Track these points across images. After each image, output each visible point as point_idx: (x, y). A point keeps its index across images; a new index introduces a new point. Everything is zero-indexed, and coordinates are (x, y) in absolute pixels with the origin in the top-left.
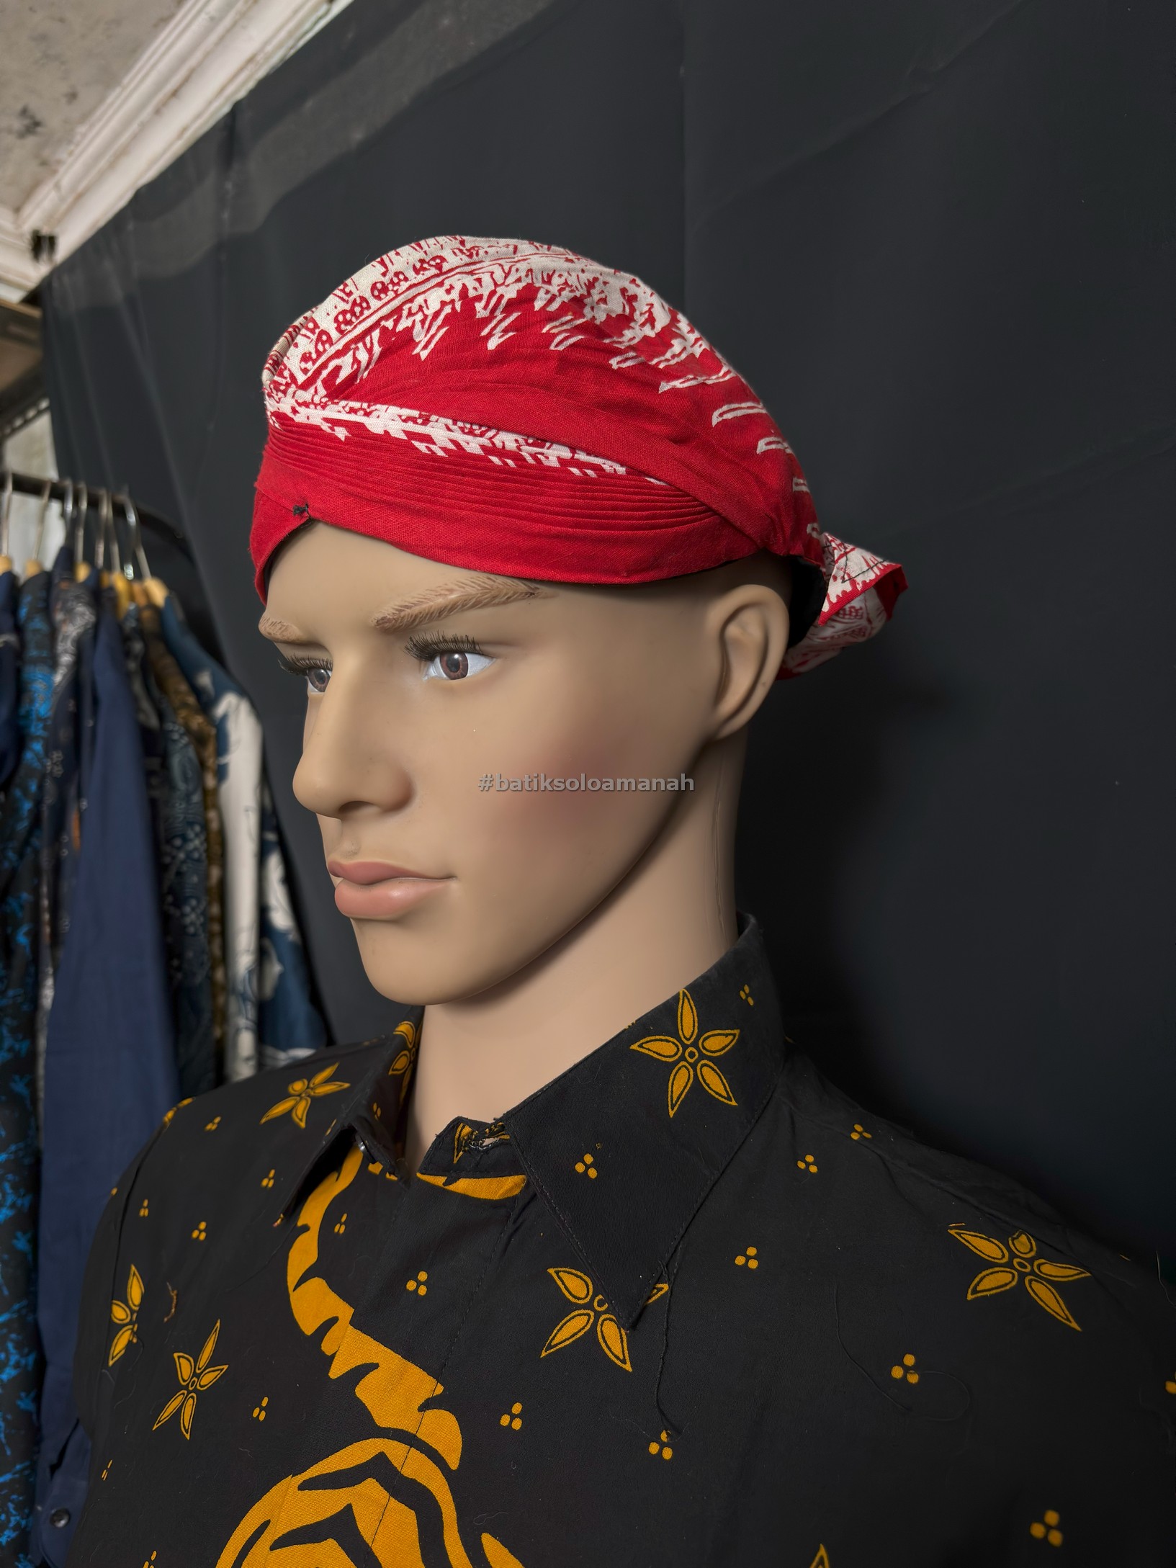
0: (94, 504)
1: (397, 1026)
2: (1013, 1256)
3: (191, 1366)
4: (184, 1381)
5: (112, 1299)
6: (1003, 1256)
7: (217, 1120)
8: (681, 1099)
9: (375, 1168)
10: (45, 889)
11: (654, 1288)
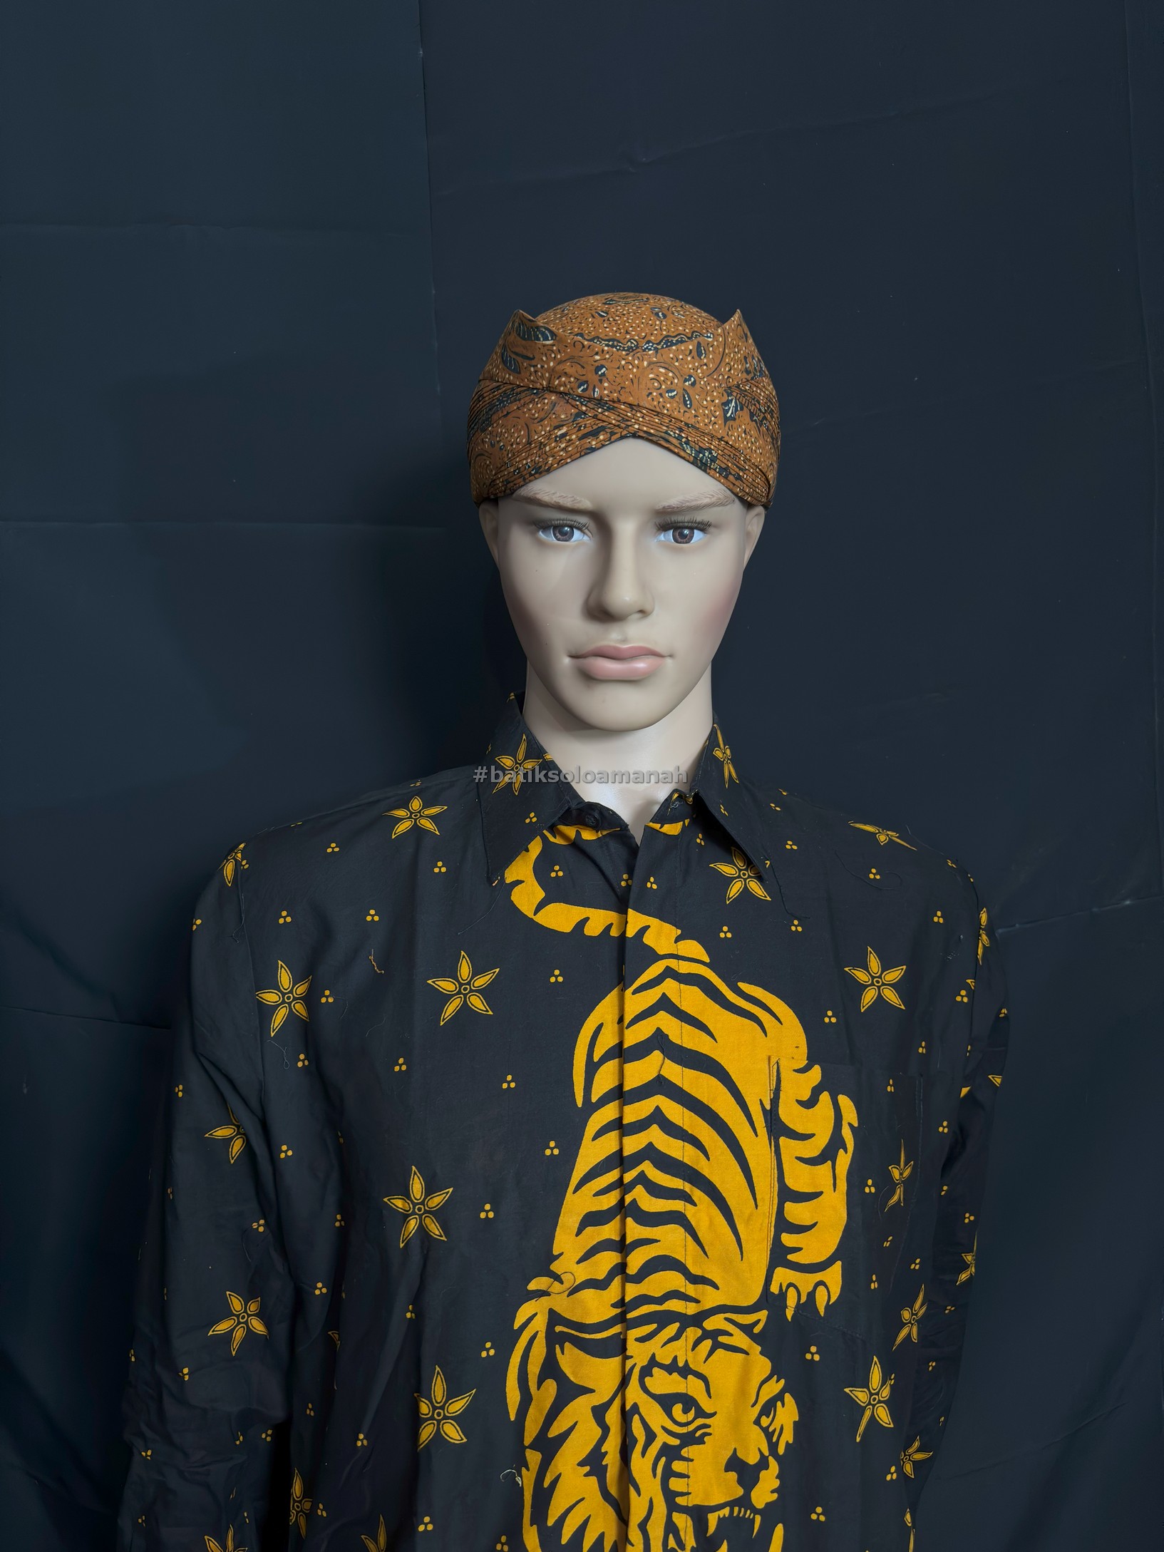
3: (452, 982)
4: (452, 991)
5: (258, 991)
6: (875, 830)
8: (728, 781)
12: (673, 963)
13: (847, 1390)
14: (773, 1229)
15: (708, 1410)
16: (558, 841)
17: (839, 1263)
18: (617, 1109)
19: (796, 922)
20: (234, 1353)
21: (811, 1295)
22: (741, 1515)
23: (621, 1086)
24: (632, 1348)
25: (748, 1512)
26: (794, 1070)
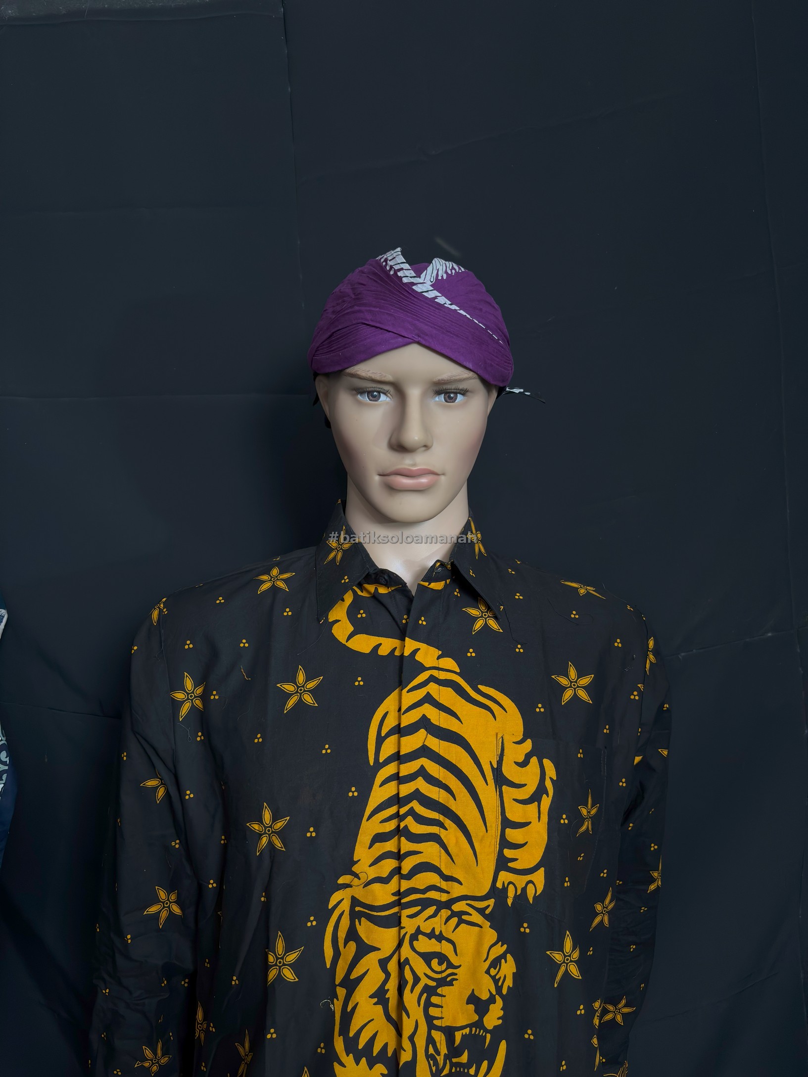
3: (293, 685)
4: (293, 691)
5: (172, 691)
6: (578, 586)
8: (478, 553)
12: (435, 673)
13: (548, 953)
14: (498, 846)
15: (456, 964)
16: (364, 594)
17: (542, 869)
18: (397, 767)
19: (519, 646)
20: (161, 927)
21: (524, 890)
22: (477, 1033)
23: (399, 752)
24: (405, 921)
25: (482, 1031)
26: (513, 742)
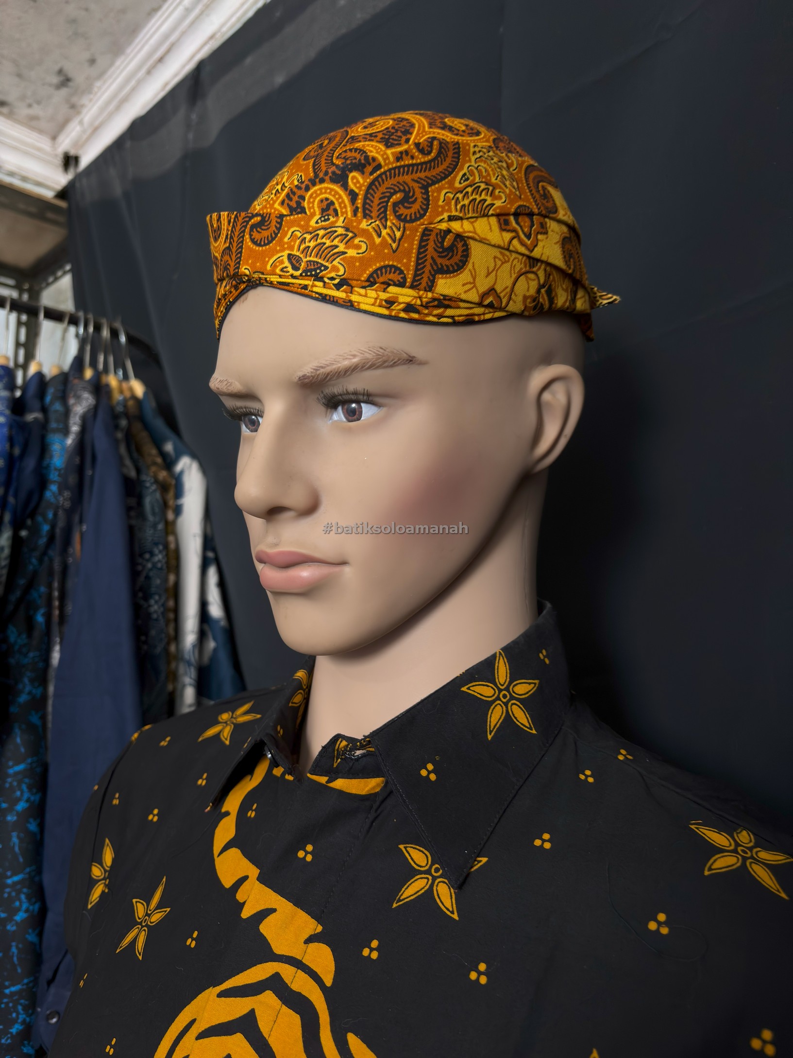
0: (98, 328)
1: (296, 673)
2: (737, 845)
3: (145, 908)
4: (139, 919)
5: (92, 862)
6: (730, 845)
7: (168, 739)
8: (497, 727)
9: (278, 772)
10: (56, 585)
11: (475, 860)
